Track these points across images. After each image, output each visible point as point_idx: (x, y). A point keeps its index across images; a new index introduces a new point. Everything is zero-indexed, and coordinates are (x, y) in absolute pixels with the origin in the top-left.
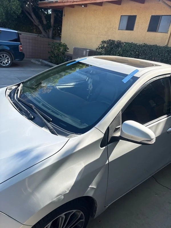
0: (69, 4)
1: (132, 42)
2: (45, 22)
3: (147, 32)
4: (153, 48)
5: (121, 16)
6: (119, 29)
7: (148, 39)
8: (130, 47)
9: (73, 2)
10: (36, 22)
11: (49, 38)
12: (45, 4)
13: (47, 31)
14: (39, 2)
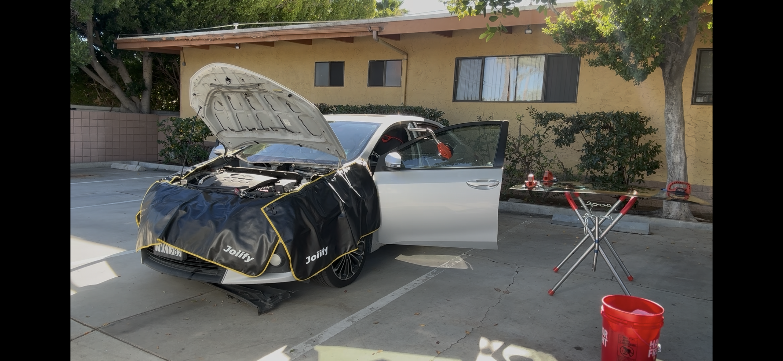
0: (205, 44)
1: (347, 105)
2: (127, 80)
3: (368, 88)
4: (385, 109)
5: (316, 63)
6: (316, 86)
7: (371, 98)
8: (348, 111)
9: (213, 40)
10: (106, 81)
11: (140, 112)
12: (137, 42)
13: (135, 98)
14: (118, 39)
